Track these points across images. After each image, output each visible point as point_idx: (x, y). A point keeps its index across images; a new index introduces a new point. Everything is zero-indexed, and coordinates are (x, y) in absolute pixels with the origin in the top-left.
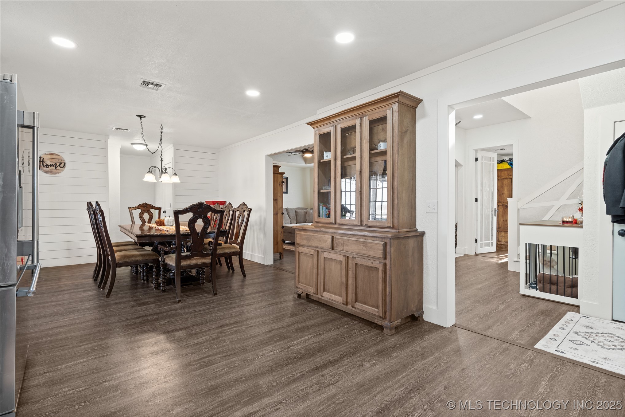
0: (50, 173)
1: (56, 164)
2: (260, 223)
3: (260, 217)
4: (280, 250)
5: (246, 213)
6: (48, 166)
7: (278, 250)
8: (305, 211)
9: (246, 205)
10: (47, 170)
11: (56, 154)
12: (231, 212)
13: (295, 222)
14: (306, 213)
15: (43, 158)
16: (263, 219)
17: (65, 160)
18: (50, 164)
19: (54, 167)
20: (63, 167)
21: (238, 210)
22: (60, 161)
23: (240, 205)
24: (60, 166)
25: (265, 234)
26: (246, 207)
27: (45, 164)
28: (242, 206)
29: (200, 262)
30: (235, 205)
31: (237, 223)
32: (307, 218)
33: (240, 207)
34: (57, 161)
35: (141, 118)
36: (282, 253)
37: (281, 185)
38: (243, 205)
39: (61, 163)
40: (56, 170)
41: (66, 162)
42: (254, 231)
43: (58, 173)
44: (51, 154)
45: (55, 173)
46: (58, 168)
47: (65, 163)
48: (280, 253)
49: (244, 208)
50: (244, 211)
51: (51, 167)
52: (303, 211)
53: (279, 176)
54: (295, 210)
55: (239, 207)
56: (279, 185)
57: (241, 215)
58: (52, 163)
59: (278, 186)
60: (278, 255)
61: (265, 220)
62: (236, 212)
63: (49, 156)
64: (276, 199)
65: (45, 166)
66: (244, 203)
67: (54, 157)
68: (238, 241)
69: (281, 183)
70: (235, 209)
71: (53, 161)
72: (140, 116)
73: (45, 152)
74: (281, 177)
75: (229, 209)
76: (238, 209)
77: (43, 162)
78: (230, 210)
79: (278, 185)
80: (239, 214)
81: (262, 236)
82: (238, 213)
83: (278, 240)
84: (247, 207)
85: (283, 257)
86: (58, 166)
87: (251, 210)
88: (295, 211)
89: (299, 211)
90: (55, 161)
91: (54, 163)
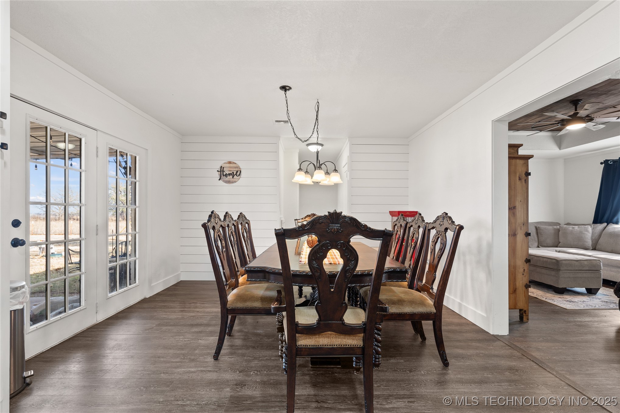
0: (229, 182)
1: (233, 173)
2: (479, 251)
3: (479, 240)
4: (521, 304)
5: (450, 235)
6: (227, 175)
7: (516, 304)
8: (555, 227)
9: (450, 218)
10: (226, 180)
11: (233, 162)
12: (421, 230)
13: (536, 244)
14: (559, 230)
15: (223, 167)
16: (484, 244)
17: (241, 168)
18: (229, 173)
19: (232, 176)
20: (239, 175)
21: (433, 228)
22: (237, 169)
23: (438, 217)
24: (236, 174)
25: (489, 273)
26: (450, 222)
27: (224, 174)
28: (441, 219)
29: (337, 343)
30: (429, 218)
31: (431, 252)
32: (560, 239)
33: (438, 222)
34: (234, 169)
35: (285, 91)
36: (525, 311)
37: (523, 181)
38: (444, 218)
39: (237, 172)
40: (233, 179)
41: (242, 170)
42: (465, 263)
43: (235, 182)
44: (229, 162)
45: (233, 182)
46: (235, 177)
47: (240, 171)
48: (520, 310)
49: (446, 224)
50: (446, 229)
51: (229, 176)
52: (551, 227)
53: (520, 162)
54: (536, 225)
55: (435, 222)
56: (520, 179)
57: (439, 237)
58: (230, 172)
59: (518, 182)
60: (517, 314)
61: (490, 246)
62: (429, 230)
63: (228, 165)
64: (512, 206)
65: (225, 175)
66: (447, 214)
67: (231, 165)
68: (432, 289)
69: (524, 175)
70: (427, 225)
71: (231, 170)
72: (284, 88)
73: (224, 162)
74: (525, 163)
75: (417, 225)
76: (434, 225)
77: (223, 171)
78: (419, 227)
79: (518, 178)
80: (435, 236)
81: (482, 276)
82: (433, 232)
83: (515, 284)
84: (453, 222)
85: (528, 319)
86: (235, 175)
87: (461, 228)
88: (536, 227)
89: (542, 227)
90: (232, 170)
91: (232, 172)
